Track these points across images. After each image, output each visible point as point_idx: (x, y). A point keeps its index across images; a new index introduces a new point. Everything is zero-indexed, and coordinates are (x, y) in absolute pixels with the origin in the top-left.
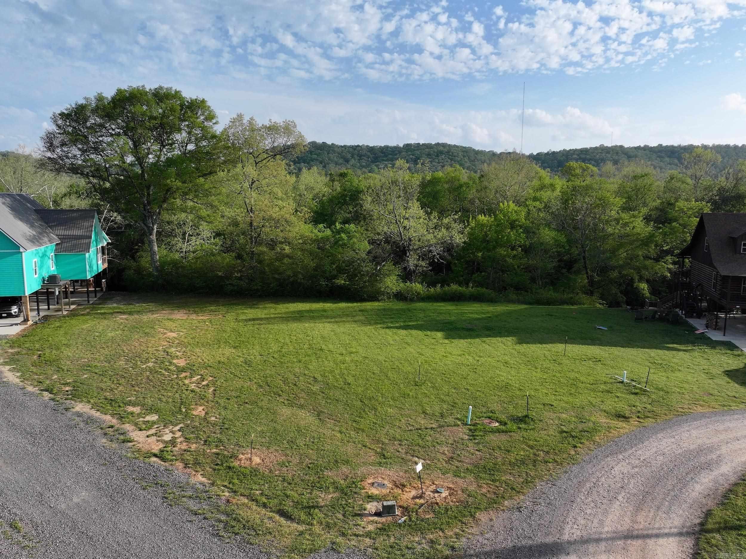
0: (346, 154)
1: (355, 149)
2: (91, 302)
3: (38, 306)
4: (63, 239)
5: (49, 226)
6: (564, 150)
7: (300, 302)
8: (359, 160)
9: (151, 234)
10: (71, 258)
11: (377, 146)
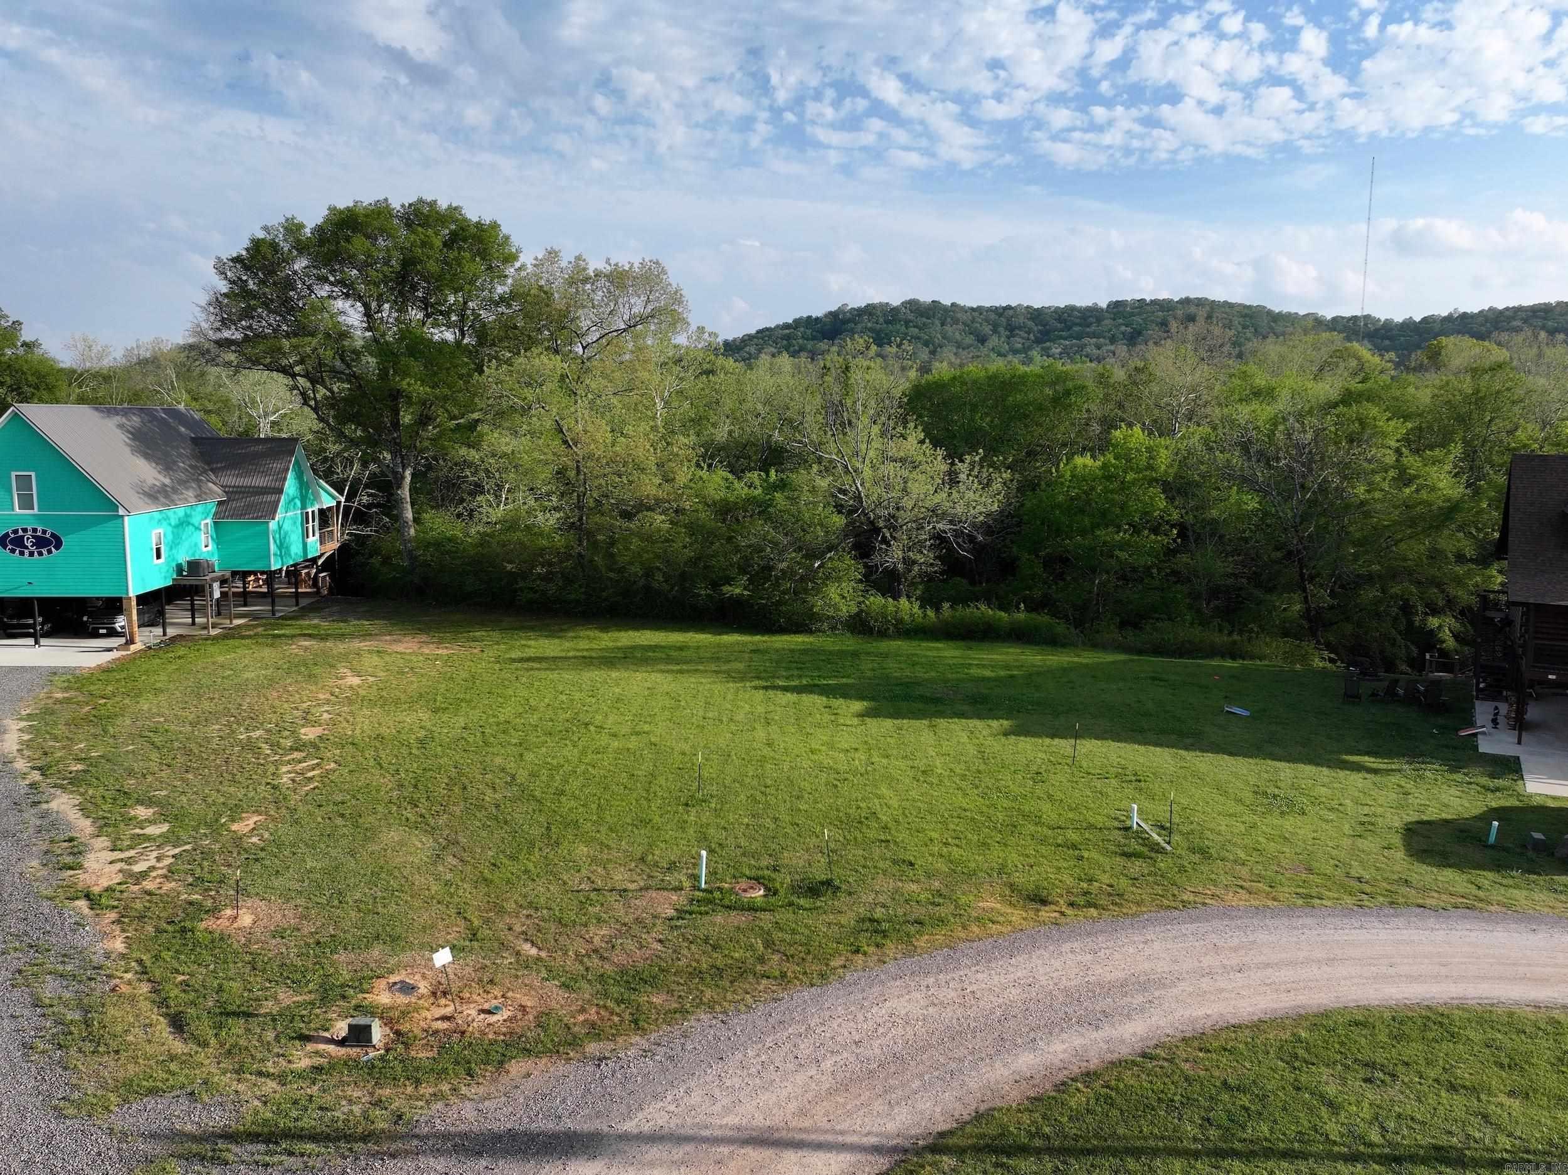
0: (981, 324)
1: (1000, 315)
2: (278, 615)
3: (193, 618)
4: (233, 493)
5: (212, 470)
6: (1491, 309)
7: (651, 629)
8: (1008, 337)
9: (399, 486)
10: (240, 530)
11: (1049, 308)
